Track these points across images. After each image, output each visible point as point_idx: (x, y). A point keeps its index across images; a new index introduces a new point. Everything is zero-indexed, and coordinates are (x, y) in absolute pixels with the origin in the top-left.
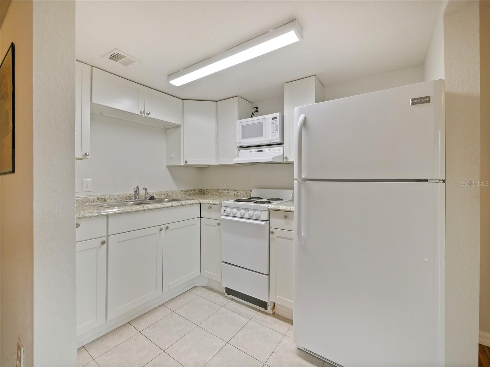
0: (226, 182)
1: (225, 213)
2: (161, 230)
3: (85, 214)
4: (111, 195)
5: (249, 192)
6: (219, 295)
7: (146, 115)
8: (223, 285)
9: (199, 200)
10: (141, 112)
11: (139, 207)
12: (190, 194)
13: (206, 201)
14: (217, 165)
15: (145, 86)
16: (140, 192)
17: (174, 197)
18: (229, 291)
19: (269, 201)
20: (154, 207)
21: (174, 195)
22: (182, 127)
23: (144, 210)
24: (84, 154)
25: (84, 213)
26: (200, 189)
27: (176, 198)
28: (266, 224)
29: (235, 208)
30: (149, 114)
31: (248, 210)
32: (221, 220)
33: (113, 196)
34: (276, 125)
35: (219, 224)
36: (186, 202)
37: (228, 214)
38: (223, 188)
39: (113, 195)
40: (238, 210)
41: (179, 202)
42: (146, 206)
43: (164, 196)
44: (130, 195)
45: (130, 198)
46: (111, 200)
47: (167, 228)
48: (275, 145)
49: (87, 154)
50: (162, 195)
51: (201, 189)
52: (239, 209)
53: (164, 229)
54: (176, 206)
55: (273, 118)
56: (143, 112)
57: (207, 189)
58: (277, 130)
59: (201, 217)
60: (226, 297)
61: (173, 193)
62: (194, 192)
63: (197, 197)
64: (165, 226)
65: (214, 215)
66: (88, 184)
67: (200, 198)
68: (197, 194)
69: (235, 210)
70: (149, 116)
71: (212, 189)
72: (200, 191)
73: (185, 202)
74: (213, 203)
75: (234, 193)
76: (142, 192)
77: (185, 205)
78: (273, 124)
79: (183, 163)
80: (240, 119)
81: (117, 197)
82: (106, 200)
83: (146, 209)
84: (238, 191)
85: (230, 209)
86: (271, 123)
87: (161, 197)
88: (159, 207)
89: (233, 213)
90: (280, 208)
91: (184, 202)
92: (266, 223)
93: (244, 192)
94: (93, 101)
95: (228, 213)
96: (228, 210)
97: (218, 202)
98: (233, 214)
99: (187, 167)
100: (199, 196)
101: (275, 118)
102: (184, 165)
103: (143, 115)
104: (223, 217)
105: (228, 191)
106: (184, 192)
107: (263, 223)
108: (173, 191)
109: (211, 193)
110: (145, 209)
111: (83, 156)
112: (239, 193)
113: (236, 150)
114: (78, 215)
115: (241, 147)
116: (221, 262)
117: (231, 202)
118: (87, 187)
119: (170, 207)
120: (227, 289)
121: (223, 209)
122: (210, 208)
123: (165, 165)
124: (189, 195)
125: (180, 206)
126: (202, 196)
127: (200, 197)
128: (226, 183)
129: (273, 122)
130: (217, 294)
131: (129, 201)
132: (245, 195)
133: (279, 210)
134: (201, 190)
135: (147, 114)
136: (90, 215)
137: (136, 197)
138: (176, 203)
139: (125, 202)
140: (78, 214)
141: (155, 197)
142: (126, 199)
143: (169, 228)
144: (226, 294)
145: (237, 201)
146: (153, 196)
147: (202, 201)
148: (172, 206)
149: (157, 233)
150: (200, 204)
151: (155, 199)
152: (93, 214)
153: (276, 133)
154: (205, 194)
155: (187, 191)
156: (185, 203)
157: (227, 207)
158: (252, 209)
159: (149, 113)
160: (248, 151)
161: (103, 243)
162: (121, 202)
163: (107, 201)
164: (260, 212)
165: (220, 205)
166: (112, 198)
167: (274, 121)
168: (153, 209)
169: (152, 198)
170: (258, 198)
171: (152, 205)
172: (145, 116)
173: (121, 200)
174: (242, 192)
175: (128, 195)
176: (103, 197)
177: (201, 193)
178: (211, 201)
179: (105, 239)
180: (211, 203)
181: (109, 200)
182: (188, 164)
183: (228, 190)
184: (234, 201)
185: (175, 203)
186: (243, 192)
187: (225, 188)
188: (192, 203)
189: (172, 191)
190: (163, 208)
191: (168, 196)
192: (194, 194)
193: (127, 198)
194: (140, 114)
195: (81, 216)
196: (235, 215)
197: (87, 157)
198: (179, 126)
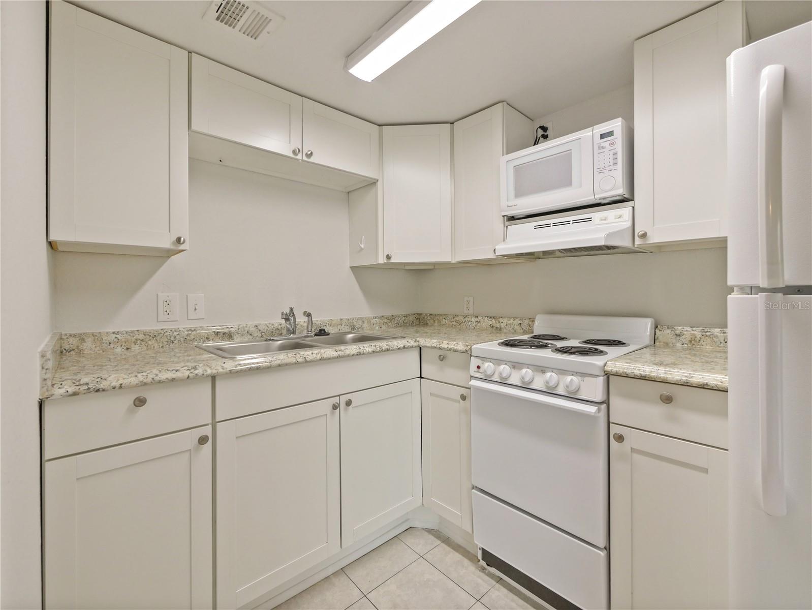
0: (471, 299)
1: (478, 372)
2: (335, 407)
3: (160, 375)
4: (241, 326)
5: (527, 322)
6: (466, 562)
7: (305, 158)
8: (476, 542)
9: (418, 339)
10: (294, 152)
11: (285, 357)
12: (398, 325)
13: (434, 342)
14: (453, 262)
15: (302, 96)
16: (297, 320)
17: (367, 332)
18: (490, 559)
19: (592, 347)
20: (319, 357)
21: (365, 325)
22: (379, 184)
23: (297, 363)
24: (175, 239)
25: (157, 372)
26: (417, 314)
27: (368, 332)
28: (599, 413)
29: (506, 362)
30: (310, 155)
31: (543, 370)
32: (470, 389)
33: (247, 329)
34: (611, 153)
35: (463, 398)
36: (390, 343)
37: (486, 376)
38: (466, 312)
39: (246, 327)
40: (514, 367)
41: (374, 343)
42: (302, 353)
43: (347, 329)
44: (280, 327)
45: (278, 332)
46: (243, 335)
47: (349, 403)
48: (604, 205)
49: (182, 239)
50: (343, 326)
51: (420, 314)
52: (516, 365)
53: (343, 405)
54: (368, 353)
55: (601, 135)
56: (299, 150)
57: (431, 314)
58: (615, 164)
59: (421, 377)
60: (483, 569)
61: (363, 322)
62: (405, 320)
63: (412, 330)
64: (344, 399)
65: (453, 375)
66: (196, 304)
67: (418, 335)
68: (412, 324)
69: (505, 369)
70: (312, 160)
71: (441, 315)
72: (417, 319)
73: (387, 345)
74: (450, 346)
75: (490, 323)
76: (301, 320)
77: (388, 350)
78: (602, 151)
79: (382, 260)
80: (507, 154)
81: (253, 329)
82: (231, 337)
83: (300, 360)
84: (501, 320)
85: (491, 364)
86: (596, 147)
87: (340, 331)
88: (329, 356)
89: (501, 374)
90: (644, 371)
91: (384, 344)
92: (599, 410)
93: (515, 321)
94: (194, 127)
95: (489, 373)
96: (488, 366)
97: (461, 347)
98: (501, 378)
99: (390, 267)
100: (415, 328)
101: (611, 134)
102: (385, 264)
103: (299, 157)
104: (474, 383)
105: (477, 319)
106: (386, 320)
107: (592, 409)
108: (363, 318)
109: (439, 322)
110: (298, 360)
111: (173, 243)
112: (502, 324)
113: (499, 224)
114: (143, 376)
115: (512, 218)
116: (471, 487)
117: (492, 346)
118: (195, 309)
119: (353, 355)
120: (485, 552)
121: (474, 362)
122: (442, 358)
123: (348, 264)
124: (396, 327)
125: (377, 352)
126: (422, 328)
127: (417, 332)
128: (471, 303)
129: (602, 145)
130: (461, 556)
131: (275, 338)
132: (517, 327)
133: (643, 378)
134: (418, 317)
135: (307, 154)
136: (170, 375)
137: (288, 330)
138: (367, 347)
139: (266, 340)
140: (144, 374)
141: (328, 329)
142: (272, 334)
143: (353, 404)
144: (483, 563)
145: (509, 344)
146: (324, 328)
147: (423, 342)
148: (359, 354)
149: (326, 415)
150: (420, 348)
151: (328, 334)
152: (178, 373)
153: (611, 173)
154: (427, 324)
155: (391, 318)
156: (387, 347)
157: (484, 359)
158: (553, 370)
159: (312, 153)
160: (530, 225)
161: (203, 440)
162: (261, 341)
163: (235, 337)
164: (580, 378)
165: (468, 353)
166: (244, 333)
167: (606, 143)
168: (317, 361)
169: (322, 333)
170: (553, 336)
171: (316, 352)
172: (302, 160)
173: (262, 336)
174: (509, 322)
175: (276, 325)
176: (226, 330)
177: (420, 322)
178: (444, 342)
179: (207, 431)
180: (446, 346)
181: (237, 336)
182: (393, 260)
183: (477, 317)
184: (499, 344)
185: (365, 345)
186: (511, 321)
187: (471, 312)
188: (402, 346)
189: (361, 318)
190: (339, 357)
191: (353, 329)
192: (405, 325)
193: (273, 332)
194: (292, 155)
195: (149, 380)
196: (506, 379)
197: (182, 247)
198: (373, 183)
